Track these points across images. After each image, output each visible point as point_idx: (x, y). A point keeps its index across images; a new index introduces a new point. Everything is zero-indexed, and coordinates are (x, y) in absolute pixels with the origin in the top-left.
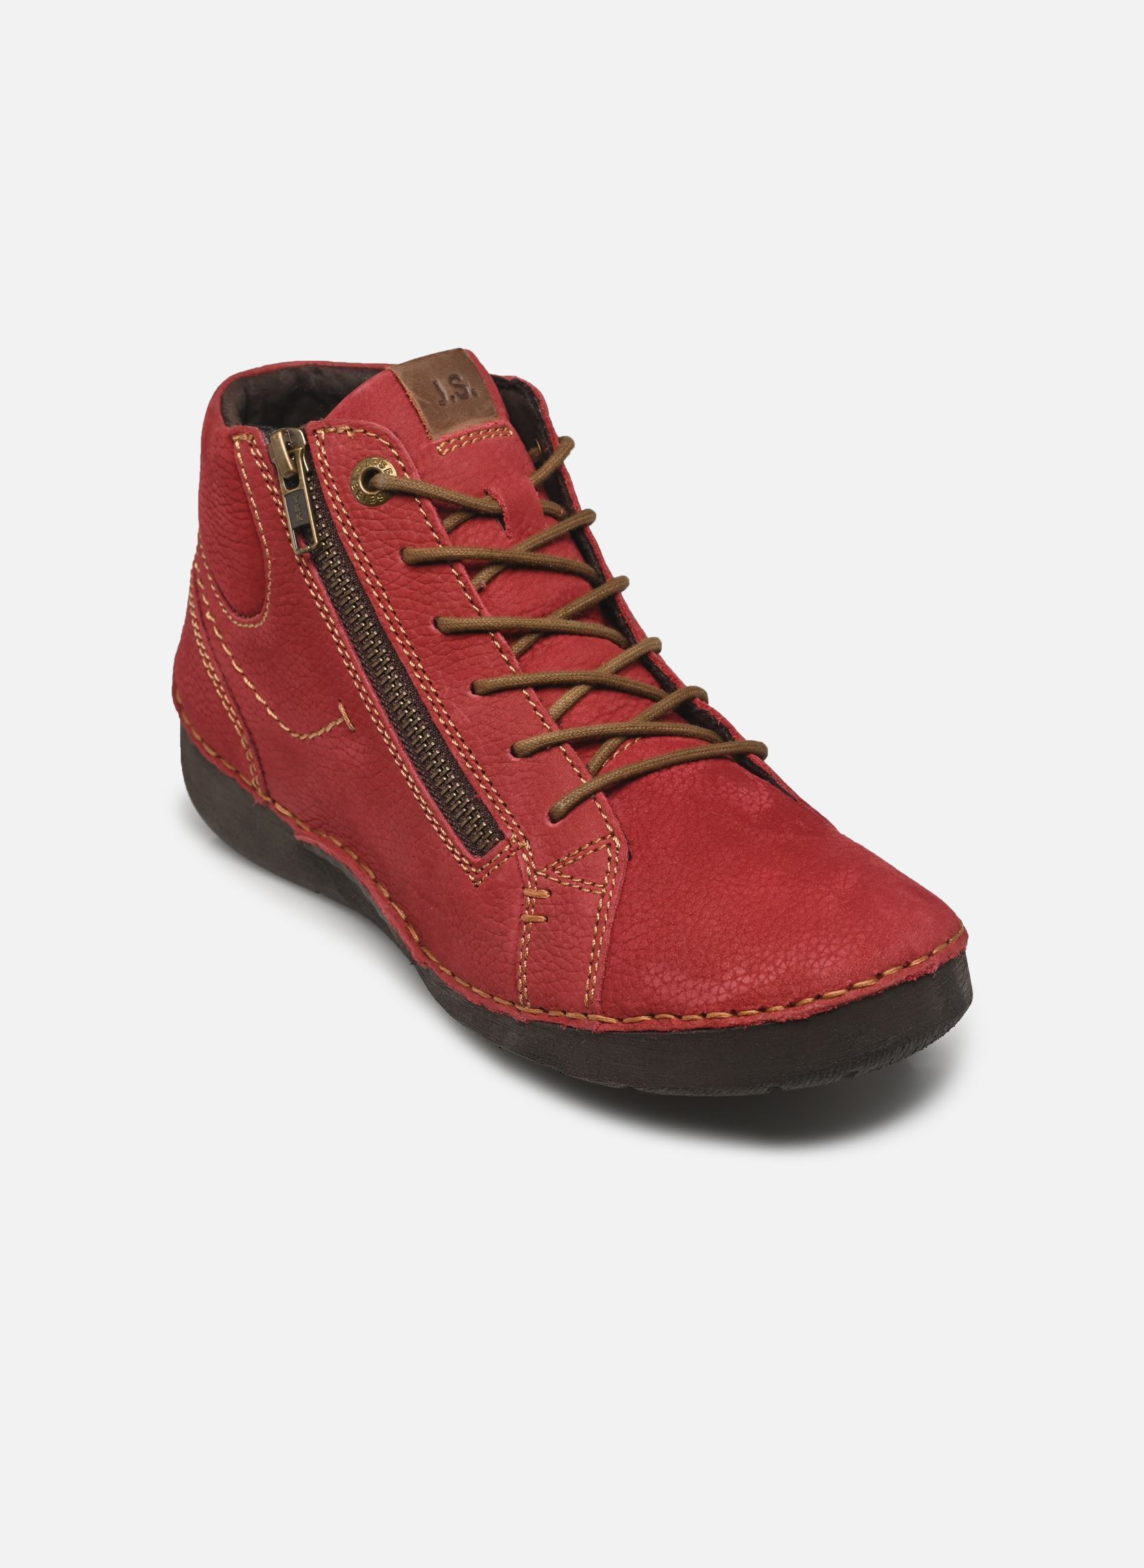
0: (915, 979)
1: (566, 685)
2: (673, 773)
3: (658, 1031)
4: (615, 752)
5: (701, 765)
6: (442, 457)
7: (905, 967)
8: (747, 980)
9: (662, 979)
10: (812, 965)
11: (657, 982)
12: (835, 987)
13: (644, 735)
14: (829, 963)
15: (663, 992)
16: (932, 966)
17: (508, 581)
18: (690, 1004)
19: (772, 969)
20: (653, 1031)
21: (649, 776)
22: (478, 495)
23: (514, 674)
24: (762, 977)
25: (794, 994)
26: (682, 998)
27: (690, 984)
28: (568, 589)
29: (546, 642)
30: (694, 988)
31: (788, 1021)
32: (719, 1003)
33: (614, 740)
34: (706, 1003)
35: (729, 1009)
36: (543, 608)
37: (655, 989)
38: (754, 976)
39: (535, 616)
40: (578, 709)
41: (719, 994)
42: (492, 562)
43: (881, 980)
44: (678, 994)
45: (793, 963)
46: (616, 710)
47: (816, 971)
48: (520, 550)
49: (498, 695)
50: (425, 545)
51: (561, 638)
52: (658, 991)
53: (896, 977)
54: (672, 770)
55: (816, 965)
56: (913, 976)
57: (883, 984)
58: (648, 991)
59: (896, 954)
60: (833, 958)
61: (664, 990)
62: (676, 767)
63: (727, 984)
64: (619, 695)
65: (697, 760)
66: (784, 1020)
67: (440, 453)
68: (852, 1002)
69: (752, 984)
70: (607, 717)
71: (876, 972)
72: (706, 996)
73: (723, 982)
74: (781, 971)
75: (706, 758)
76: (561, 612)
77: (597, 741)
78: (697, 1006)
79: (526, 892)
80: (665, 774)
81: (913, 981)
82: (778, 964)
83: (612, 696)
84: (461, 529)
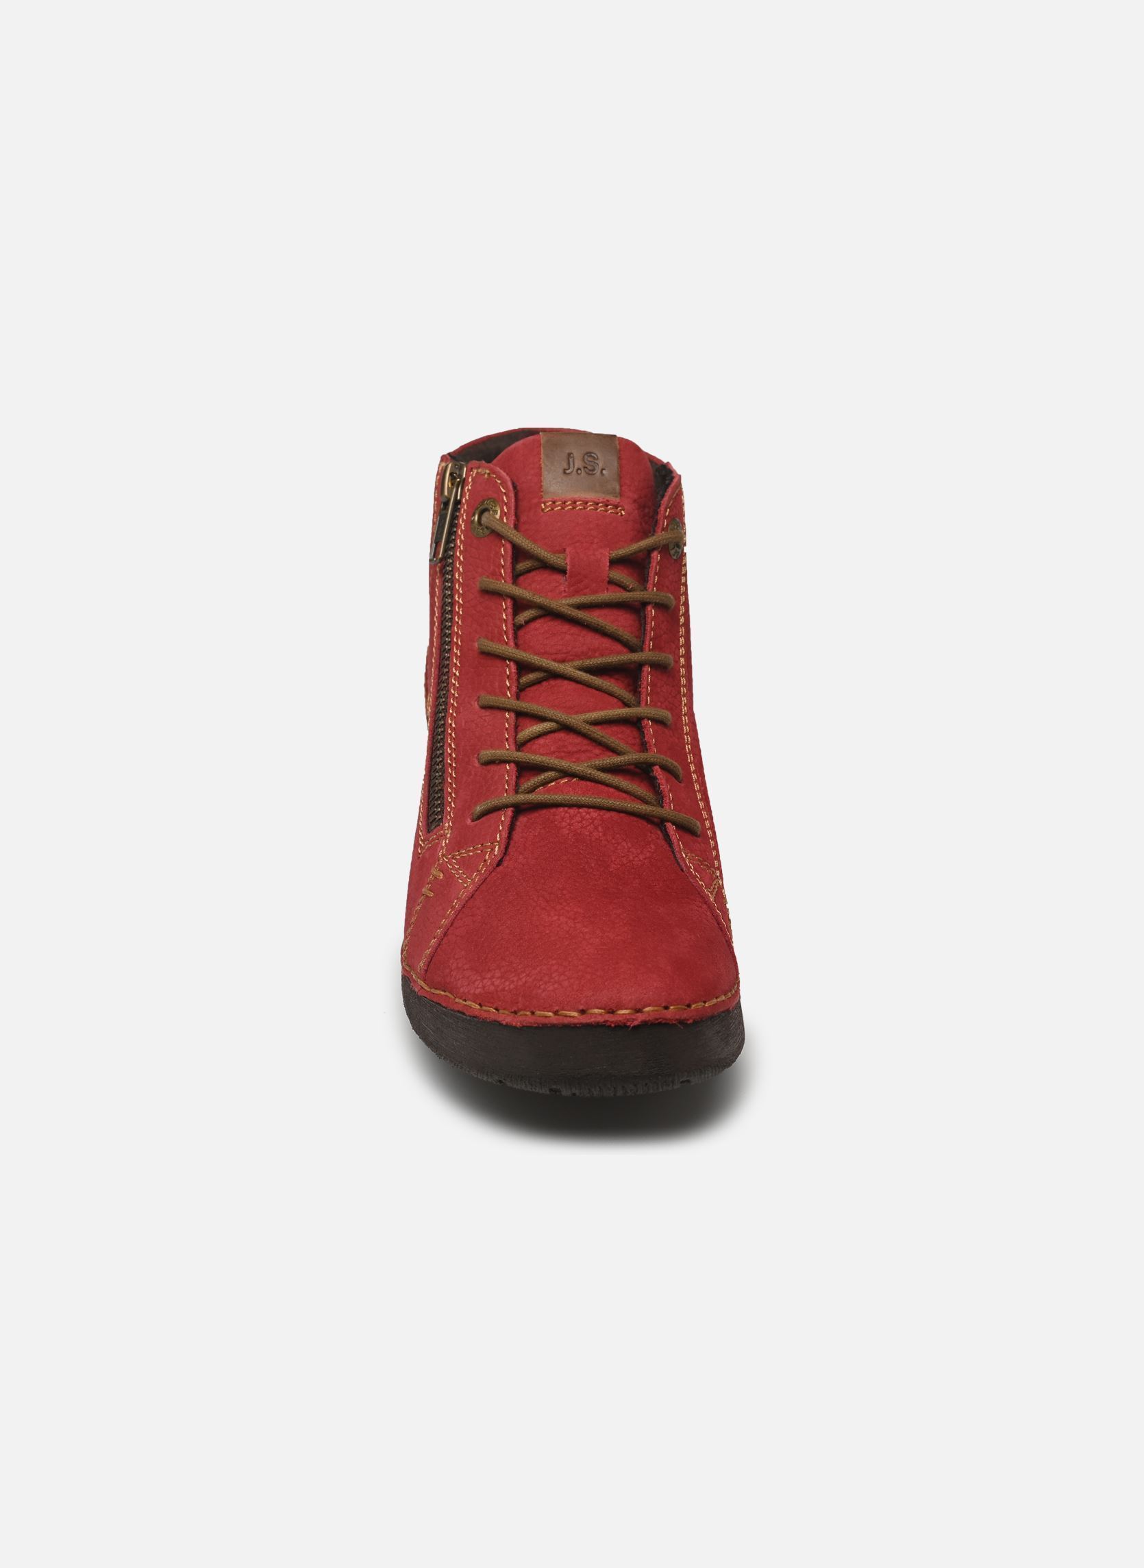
0: (613, 1025)
1: (542, 719)
2: (579, 813)
4: (552, 782)
5: (608, 815)
6: (542, 513)
7: (609, 1013)
8: (497, 982)
9: (458, 964)
10: (540, 985)
11: (454, 966)
12: (545, 1008)
13: (583, 778)
14: (551, 988)
16: (634, 1020)
17: (545, 626)
18: (462, 990)
19: (515, 979)
21: (559, 809)
22: (555, 552)
23: (509, 698)
24: (507, 983)
25: (519, 1004)
27: (468, 974)
28: (598, 648)
29: (552, 682)
30: (468, 977)
31: (507, 1025)
32: (474, 994)
33: (553, 772)
34: (469, 992)
35: (479, 1002)
36: (565, 655)
37: (452, 971)
38: (503, 980)
39: (555, 660)
40: (541, 741)
41: (478, 988)
42: (540, 607)
43: (584, 1016)
45: (531, 980)
46: (576, 752)
47: (540, 991)
48: (562, 604)
49: (490, 711)
50: (495, 577)
51: (566, 682)
53: (595, 1017)
54: (580, 810)
55: (542, 987)
56: (612, 1022)
57: (584, 1019)
58: (448, 971)
59: (605, 999)
60: (556, 986)
62: (586, 809)
63: (485, 981)
64: (586, 742)
65: (609, 809)
66: (504, 1023)
67: (543, 510)
68: (553, 1026)
69: (498, 986)
70: (563, 754)
71: (581, 1007)
72: (471, 987)
73: (484, 979)
74: (520, 983)
75: (619, 811)
76: (578, 663)
77: (539, 769)
79: (433, 870)
80: (572, 811)
81: (610, 1026)
82: (521, 977)
83: (578, 740)
84: (533, 573)
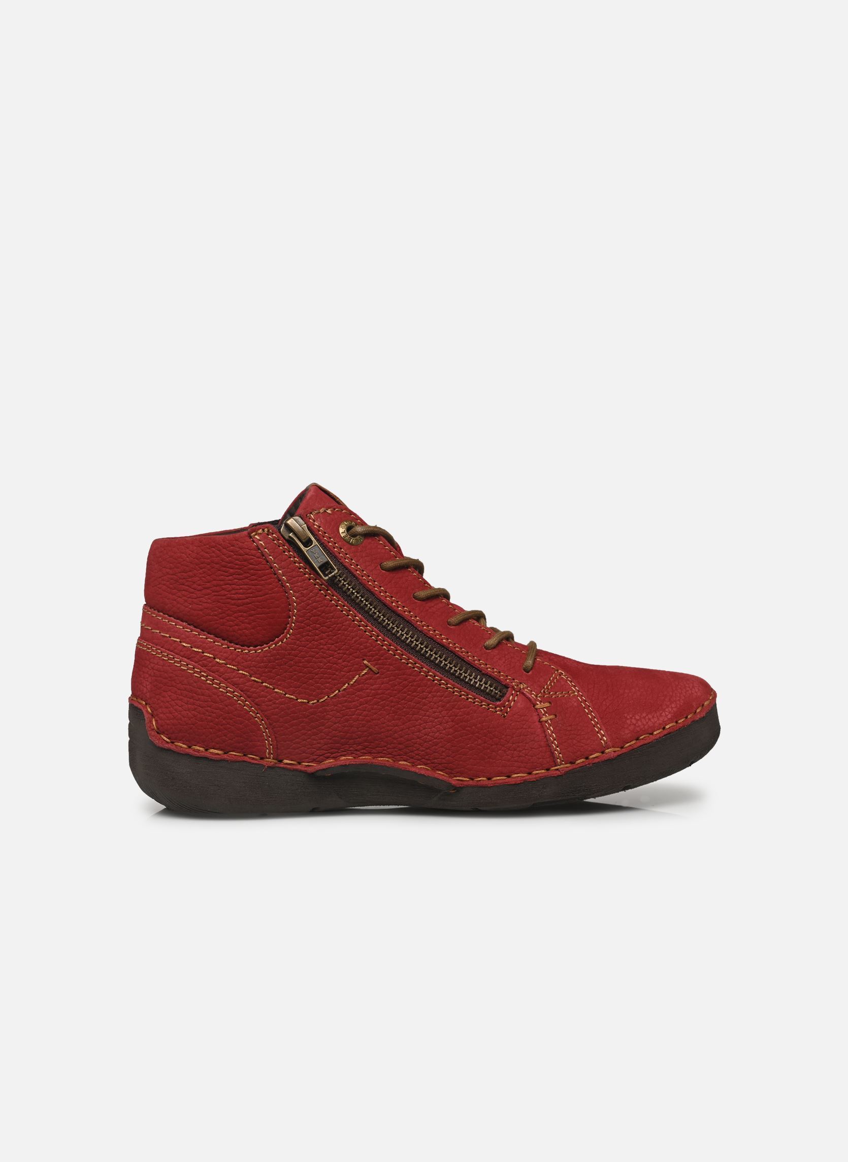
3: (646, 744)
8: (674, 705)
9: (635, 719)
11: (634, 721)
15: (640, 724)
18: (656, 725)
20: (643, 745)
26: (650, 724)
27: (650, 716)
30: (653, 717)
32: (667, 720)
34: (663, 721)
35: (673, 722)
37: (635, 725)
41: (666, 716)
44: (647, 723)
52: (637, 725)
58: (632, 727)
61: (640, 723)
72: (661, 719)
78: (660, 724)
79: (537, 707)
